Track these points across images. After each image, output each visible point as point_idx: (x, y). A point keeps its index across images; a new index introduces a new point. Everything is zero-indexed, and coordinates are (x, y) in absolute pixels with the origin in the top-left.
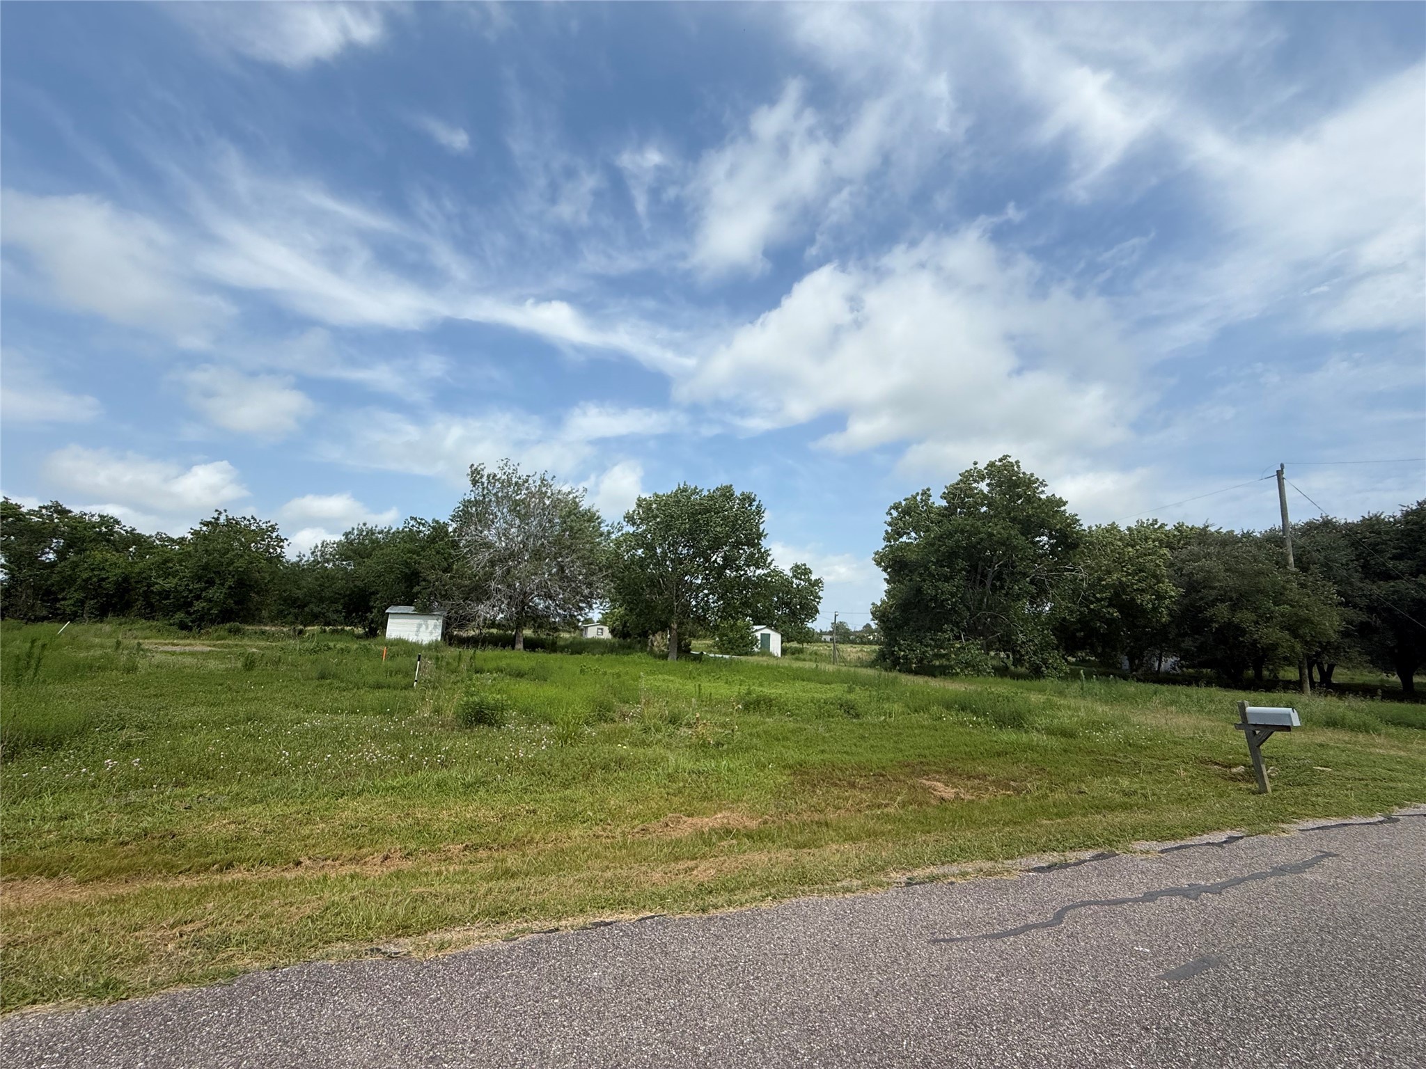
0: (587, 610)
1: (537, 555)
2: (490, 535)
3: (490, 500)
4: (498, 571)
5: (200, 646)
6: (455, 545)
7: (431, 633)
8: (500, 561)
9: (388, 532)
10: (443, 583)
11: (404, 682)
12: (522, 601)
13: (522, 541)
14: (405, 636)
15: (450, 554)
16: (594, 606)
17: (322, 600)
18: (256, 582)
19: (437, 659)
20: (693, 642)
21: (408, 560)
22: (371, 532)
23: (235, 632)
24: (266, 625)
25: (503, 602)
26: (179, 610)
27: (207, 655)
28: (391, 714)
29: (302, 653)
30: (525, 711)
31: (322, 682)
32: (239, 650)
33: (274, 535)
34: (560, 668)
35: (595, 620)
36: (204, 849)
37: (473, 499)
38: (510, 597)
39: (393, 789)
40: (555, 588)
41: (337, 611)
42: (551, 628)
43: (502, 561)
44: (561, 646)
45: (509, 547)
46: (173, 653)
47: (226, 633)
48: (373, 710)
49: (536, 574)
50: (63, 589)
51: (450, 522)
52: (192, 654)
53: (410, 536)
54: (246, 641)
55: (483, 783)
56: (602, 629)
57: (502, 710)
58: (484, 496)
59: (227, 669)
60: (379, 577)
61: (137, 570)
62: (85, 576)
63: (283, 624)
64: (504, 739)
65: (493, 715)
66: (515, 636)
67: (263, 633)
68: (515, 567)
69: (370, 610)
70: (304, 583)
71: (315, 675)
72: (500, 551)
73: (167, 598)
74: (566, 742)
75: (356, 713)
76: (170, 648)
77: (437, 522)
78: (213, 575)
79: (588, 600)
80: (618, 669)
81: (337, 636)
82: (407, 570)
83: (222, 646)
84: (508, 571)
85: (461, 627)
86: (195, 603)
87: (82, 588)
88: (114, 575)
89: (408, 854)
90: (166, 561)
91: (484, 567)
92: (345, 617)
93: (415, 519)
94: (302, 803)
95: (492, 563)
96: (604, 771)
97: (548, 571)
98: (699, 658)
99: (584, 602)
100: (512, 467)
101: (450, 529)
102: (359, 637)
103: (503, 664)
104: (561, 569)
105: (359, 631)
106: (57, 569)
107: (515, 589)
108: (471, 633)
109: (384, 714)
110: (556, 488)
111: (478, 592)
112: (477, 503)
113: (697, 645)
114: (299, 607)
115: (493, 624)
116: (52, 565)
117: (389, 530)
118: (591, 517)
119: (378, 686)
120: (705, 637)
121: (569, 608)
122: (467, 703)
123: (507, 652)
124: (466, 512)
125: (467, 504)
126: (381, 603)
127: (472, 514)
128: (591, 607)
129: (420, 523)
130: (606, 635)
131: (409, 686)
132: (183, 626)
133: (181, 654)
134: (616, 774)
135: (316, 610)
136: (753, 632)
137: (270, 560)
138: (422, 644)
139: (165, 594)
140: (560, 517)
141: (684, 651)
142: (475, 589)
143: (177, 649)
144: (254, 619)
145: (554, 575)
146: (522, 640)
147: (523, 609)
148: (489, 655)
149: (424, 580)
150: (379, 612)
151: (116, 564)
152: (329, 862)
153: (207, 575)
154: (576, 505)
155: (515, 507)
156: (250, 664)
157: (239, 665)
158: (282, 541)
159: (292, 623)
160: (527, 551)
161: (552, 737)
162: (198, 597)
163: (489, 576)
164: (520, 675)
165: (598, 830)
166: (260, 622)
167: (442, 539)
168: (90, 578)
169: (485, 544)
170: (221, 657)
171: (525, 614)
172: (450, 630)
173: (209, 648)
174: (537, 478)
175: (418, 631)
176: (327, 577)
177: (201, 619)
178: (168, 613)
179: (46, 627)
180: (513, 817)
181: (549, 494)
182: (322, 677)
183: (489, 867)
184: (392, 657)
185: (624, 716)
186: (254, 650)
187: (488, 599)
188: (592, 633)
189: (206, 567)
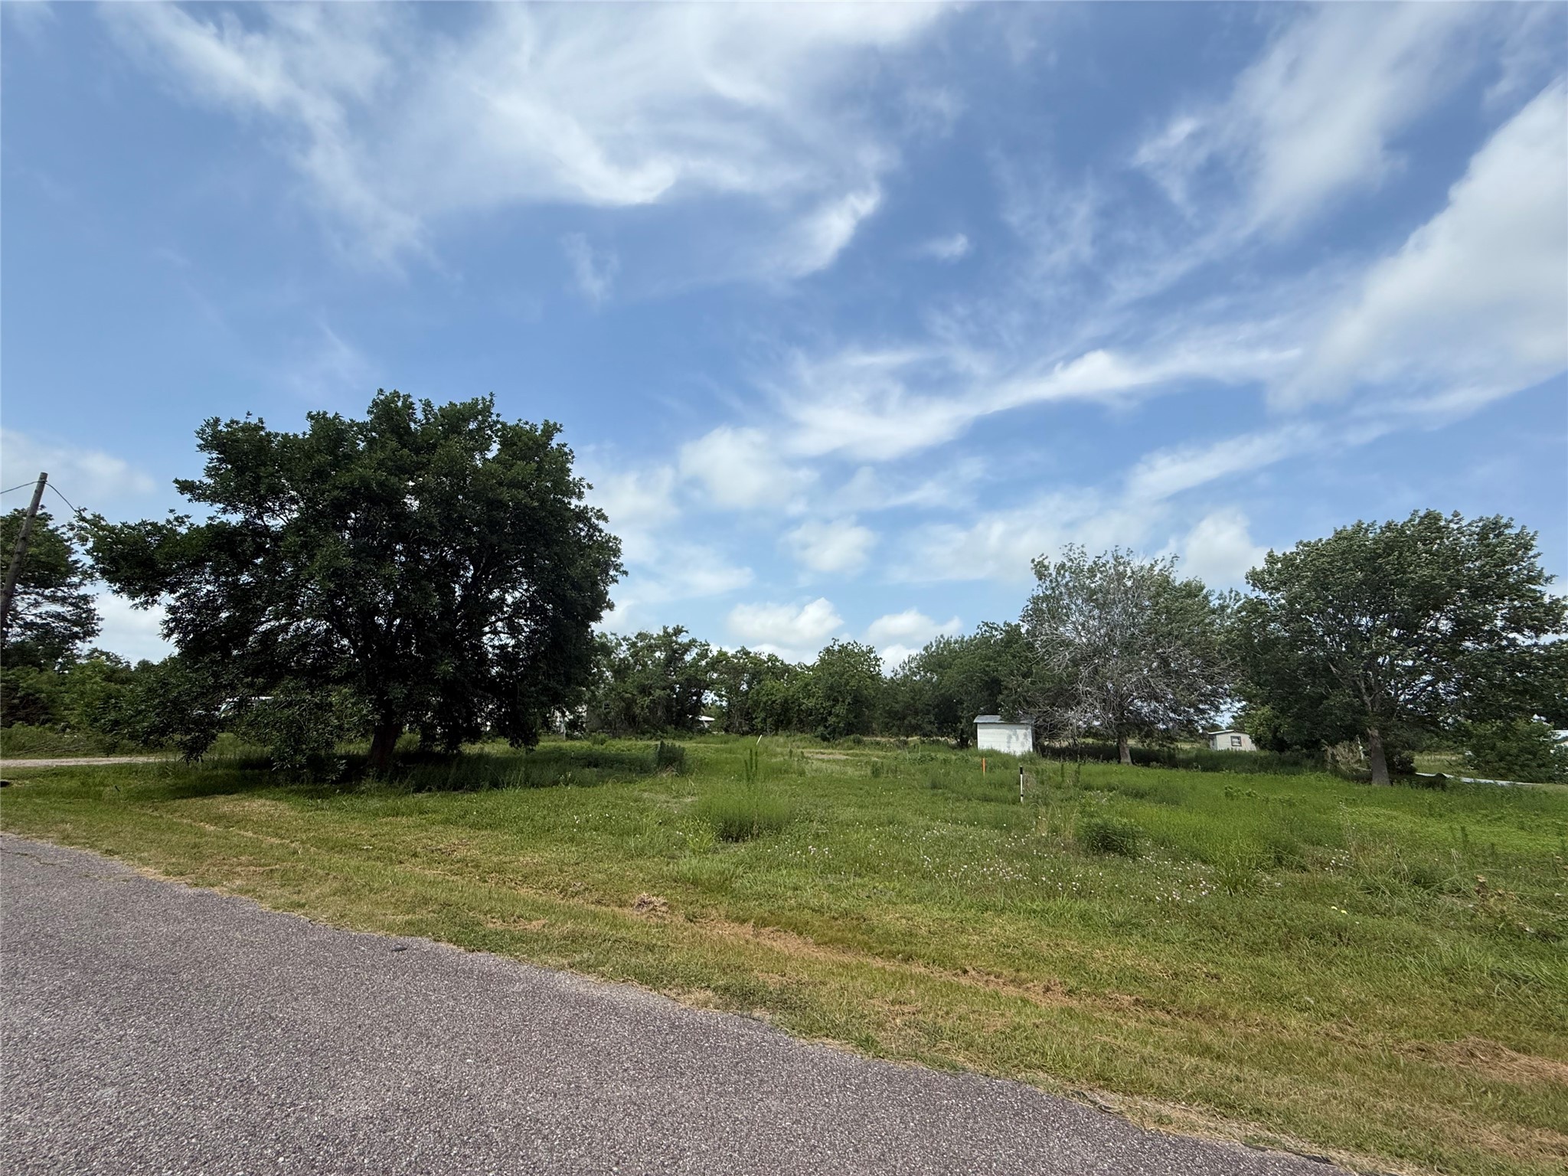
0: (1212, 713)
1: (1127, 647)
2: (1067, 631)
3: (1061, 593)
4: (1084, 672)
5: (839, 755)
6: (1030, 647)
7: (1023, 745)
8: (1084, 659)
9: (962, 641)
10: (1026, 689)
11: (1010, 796)
12: (1120, 705)
13: (1106, 634)
14: (997, 748)
15: (1027, 657)
16: (1222, 707)
17: (916, 713)
18: (866, 698)
19: (1037, 772)
20: (1416, 757)
21: (987, 669)
22: (948, 643)
23: (858, 742)
24: (877, 736)
25: (1096, 708)
26: (819, 724)
27: (845, 763)
28: (1008, 830)
29: (914, 762)
30: (1161, 842)
31: (935, 791)
32: (865, 759)
33: (872, 656)
34: (1193, 788)
35: (1224, 726)
36: (887, 937)
37: (1042, 595)
38: (1104, 701)
39: (1034, 913)
40: (1160, 686)
41: (930, 723)
42: (1164, 738)
43: (1086, 659)
44: (1183, 761)
45: (1092, 642)
46: (822, 760)
47: (852, 744)
48: (989, 823)
49: (1130, 671)
50: (755, 711)
51: (1021, 623)
52: (836, 761)
53: (984, 642)
54: (867, 751)
55: (1137, 926)
56: (1239, 738)
57: (1134, 837)
58: (1053, 588)
59: (861, 776)
60: (962, 686)
61: (791, 694)
62: (764, 699)
63: (892, 735)
64: (1144, 873)
65: (1122, 841)
66: (1118, 748)
67: (878, 743)
68: (1104, 666)
69: (958, 719)
70: (900, 698)
71: (928, 784)
72: (1082, 647)
73: (810, 715)
74: (1236, 890)
75: (974, 825)
76: (820, 756)
77: (1009, 625)
78: (836, 694)
79: (1212, 700)
80: (1285, 794)
81: (935, 747)
82: (986, 678)
83: (852, 755)
84: (1096, 671)
85: (1052, 737)
86: (829, 718)
87: (764, 709)
88: (779, 698)
89: (1070, 991)
90: (807, 685)
91: (1067, 667)
92: (939, 729)
93: (987, 624)
94: (954, 911)
95: (1075, 663)
96: (1312, 941)
97: (1147, 668)
98: (1437, 783)
99: (1206, 703)
100: (1077, 551)
101: (1023, 630)
102: (953, 748)
103: (1114, 780)
104: (1164, 662)
105: (953, 742)
106: (750, 696)
107: (1108, 691)
108: (1065, 744)
109: (1001, 829)
110: (1136, 563)
111: (1065, 696)
112: (1046, 598)
113: (1426, 763)
114: (899, 719)
115: (1090, 732)
116: (747, 693)
117: (963, 639)
118: (1192, 591)
119: (986, 799)
120: (1438, 749)
121: (1184, 711)
122: (1089, 826)
123: (1113, 766)
124: (1035, 610)
125: (1036, 600)
126: (969, 712)
127: (1044, 610)
128: (1217, 709)
129: (992, 628)
130: (1247, 745)
131: (1016, 801)
132: (824, 739)
133: (829, 761)
134: (1335, 950)
135: (913, 722)
136: (1556, 741)
137: (872, 678)
138: (1015, 756)
139: (809, 711)
140: (1150, 599)
141: (1402, 772)
142: (1060, 693)
143: (825, 757)
144: (869, 732)
145: (1155, 670)
146: (1128, 752)
147: (1123, 714)
148: (1093, 769)
149: (1006, 688)
150: (967, 722)
151: (781, 689)
152: (992, 977)
153: (834, 694)
154: (1166, 580)
155: (1091, 596)
156: (876, 772)
157: (869, 772)
158: (878, 660)
159: (897, 735)
160: (1114, 644)
161: (1211, 880)
162: (830, 714)
163: (1074, 678)
164: (1139, 795)
165: (1332, 1027)
166: (874, 734)
167: (1017, 642)
168: (767, 701)
169: (1063, 641)
170: (855, 765)
171: (1129, 723)
172: (1040, 740)
173: (845, 757)
174: (1109, 557)
175: (1009, 742)
176: (916, 691)
177: (834, 730)
178: (813, 727)
179: (750, 738)
180: (1190, 978)
181: (1129, 573)
182: (934, 787)
183: (1181, 1036)
184: (991, 768)
185: (1323, 864)
186: (876, 759)
187: (1079, 703)
188: (1223, 743)
189: (831, 688)
